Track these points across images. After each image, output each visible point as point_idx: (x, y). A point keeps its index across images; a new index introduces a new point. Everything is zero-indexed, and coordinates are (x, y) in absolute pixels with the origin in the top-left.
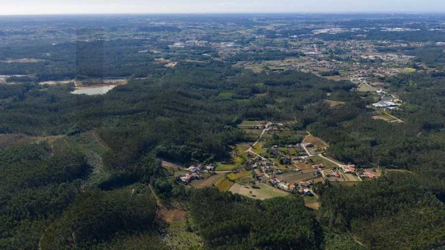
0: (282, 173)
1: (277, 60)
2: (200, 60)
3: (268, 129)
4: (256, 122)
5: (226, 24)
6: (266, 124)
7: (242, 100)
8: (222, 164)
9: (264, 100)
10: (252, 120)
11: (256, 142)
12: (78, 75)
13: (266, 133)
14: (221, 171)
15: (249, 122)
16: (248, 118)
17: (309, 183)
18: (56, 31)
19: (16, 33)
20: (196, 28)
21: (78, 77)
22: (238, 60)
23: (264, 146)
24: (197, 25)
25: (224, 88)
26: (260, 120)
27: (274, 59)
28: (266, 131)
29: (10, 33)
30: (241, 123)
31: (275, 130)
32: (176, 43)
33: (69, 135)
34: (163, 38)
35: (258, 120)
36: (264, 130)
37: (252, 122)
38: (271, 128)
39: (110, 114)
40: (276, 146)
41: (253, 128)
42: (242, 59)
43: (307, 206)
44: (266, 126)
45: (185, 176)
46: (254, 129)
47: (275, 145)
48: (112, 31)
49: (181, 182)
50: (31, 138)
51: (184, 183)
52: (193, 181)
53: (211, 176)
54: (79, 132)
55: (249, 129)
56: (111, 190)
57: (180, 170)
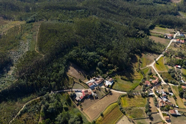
0: (179, 116)
3: (175, 41)
4: (167, 29)
6: (175, 33)
7: (160, 5)
8: (122, 79)
9: (179, 7)
10: (164, 27)
11: (161, 55)
13: (173, 44)
14: (118, 90)
15: (161, 28)
16: (161, 25)
23: (168, 63)
26: (171, 28)
28: (173, 42)
30: (154, 28)
31: (182, 43)
33: (27, 23)
35: (168, 28)
36: (172, 41)
37: (163, 29)
38: (178, 40)
39: (60, 8)
40: (179, 67)
44: (175, 36)
45: (81, 91)
46: (163, 37)
47: (179, 65)
49: (74, 100)
50: (5, 21)
51: (77, 103)
52: (86, 101)
53: (106, 95)
54: (34, 21)
55: (159, 36)
56: (6, 101)
57: (81, 82)
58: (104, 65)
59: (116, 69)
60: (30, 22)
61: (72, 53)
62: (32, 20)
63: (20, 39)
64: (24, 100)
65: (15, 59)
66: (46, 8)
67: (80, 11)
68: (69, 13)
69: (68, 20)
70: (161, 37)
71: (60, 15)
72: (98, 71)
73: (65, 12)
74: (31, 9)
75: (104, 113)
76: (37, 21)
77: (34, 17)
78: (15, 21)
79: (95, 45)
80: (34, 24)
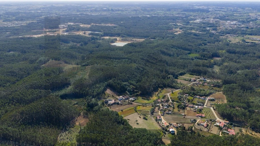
0: (170, 114)
1: (258, 35)
2: (200, 31)
3: (196, 83)
5: (245, 9)
6: (199, 78)
8: (142, 98)
10: (193, 75)
11: (179, 90)
12: (122, 35)
13: (193, 85)
14: (136, 103)
15: (191, 75)
17: (179, 126)
18: (138, 10)
19: (119, 10)
20: (221, 11)
21: (122, 36)
22: (227, 33)
24: (223, 9)
25: (196, 51)
26: (198, 75)
27: (256, 35)
29: (116, 10)
30: (184, 75)
31: (200, 84)
32: (197, 20)
33: (82, 66)
34: (193, 16)
35: (196, 75)
36: (193, 83)
38: (199, 82)
40: (188, 95)
41: (187, 79)
42: (231, 33)
43: (163, 141)
44: (198, 80)
45: (112, 101)
48: (168, 11)
49: (106, 104)
50: (66, 65)
51: (108, 105)
52: (114, 105)
53: (128, 104)
54: (87, 65)
55: (184, 80)
56: (66, 99)
57: (113, 97)
58: (131, 90)
59: (139, 93)
60: (84, 66)
61: (111, 81)
62: (86, 64)
63: (76, 74)
64: (76, 100)
65: (72, 83)
66: (98, 57)
67: (124, 60)
68: (115, 61)
69: (113, 65)
70: (186, 80)
71: (108, 62)
72: (127, 93)
73: (112, 61)
74: (85, 58)
75: (123, 111)
76: (89, 65)
77: (88, 63)
78: (72, 65)
79: (128, 78)
80: (87, 67)
